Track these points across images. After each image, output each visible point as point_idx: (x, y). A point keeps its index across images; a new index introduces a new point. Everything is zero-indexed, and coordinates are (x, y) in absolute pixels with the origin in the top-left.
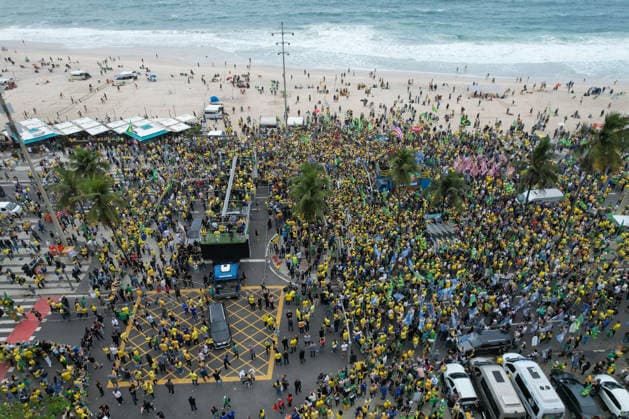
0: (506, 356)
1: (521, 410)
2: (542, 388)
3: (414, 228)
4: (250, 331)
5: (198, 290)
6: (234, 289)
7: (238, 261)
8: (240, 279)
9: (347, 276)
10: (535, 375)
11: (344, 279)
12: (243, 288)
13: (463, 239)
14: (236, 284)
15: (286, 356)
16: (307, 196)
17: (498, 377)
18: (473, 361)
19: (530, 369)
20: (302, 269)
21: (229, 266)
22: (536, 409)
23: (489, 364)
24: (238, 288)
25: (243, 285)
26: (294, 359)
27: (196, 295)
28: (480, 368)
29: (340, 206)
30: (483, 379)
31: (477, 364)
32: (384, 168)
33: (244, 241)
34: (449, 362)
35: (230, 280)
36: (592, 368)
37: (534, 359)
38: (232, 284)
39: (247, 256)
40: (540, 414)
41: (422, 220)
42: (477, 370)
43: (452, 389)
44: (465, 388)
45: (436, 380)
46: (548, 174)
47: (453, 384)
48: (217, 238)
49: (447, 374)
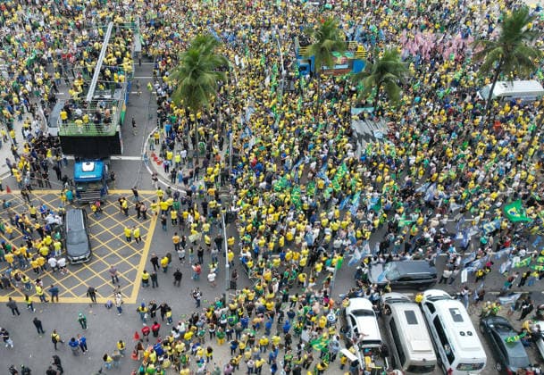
0: (428, 293)
1: (432, 357)
2: (462, 334)
3: (335, 125)
4: (115, 244)
5: (56, 192)
6: (99, 193)
7: (107, 158)
8: (107, 180)
9: (241, 183)
10: (458, 318)
11: (236, 186)
12: (112, 192)
13: (398, 143)
14: (101, 186)
15: (154, 277)
16: (188, 80)
17: (411, 318)
18: (385, 297)
19: (452, 311)
20: (185, 172)
21: (92, 164)
22: (451, 358)
23: (404, 301)
24: (103, 192)
25: (112, 188)
26: (165, 281)
27: (52, 198)
28: (392, 306)
29: (244, 93)
30: (393, 318)
31: (389, 300)
32: (304, 44)
33: (113, 133)
34: (354, 295)
35: (93, 182)
36: (533, 313)
37: (461, 298)
38: (95, 187)
39: (119, 153)
40: (455, 363)
41: (347, 114)
42: (387, 307)
43: (353, 329)
44: (369, 328)
45: (332, 316)
46: (522, 60)
47: (354, 323)
48: (78, 128)
49: (349, 311)
